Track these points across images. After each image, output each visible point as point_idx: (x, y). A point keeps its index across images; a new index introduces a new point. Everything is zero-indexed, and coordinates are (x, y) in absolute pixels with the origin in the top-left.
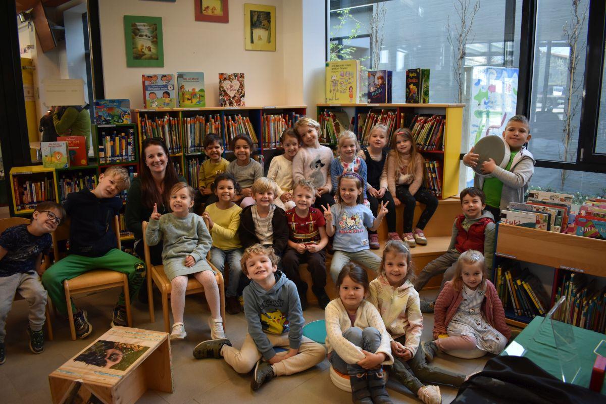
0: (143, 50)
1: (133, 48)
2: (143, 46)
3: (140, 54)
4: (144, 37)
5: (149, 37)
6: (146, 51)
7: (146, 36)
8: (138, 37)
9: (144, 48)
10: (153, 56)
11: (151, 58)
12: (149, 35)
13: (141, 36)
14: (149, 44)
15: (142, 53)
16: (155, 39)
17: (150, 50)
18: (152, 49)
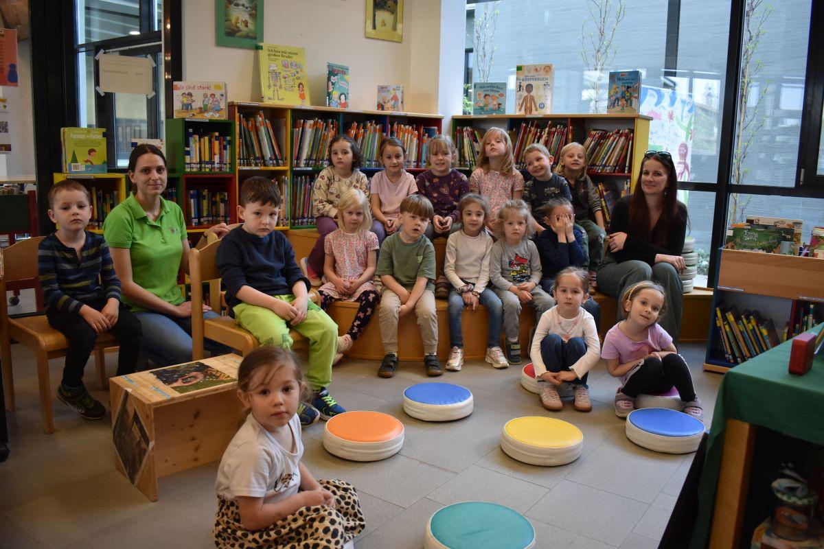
0: (239, 25)
1: (226, 21)
2: (238, 19)
3: (233, 30)
4: (241, 7)
5: (247, 8)
6: (242, 27)
7: (243, 5)
8: (232, 5)
9: (240, 22)
10: (250, 35)
11: (247, 36)
12: (247, 4)
13: (237, 5)
14: (246, 17)
15: (235, 28)
16: (254, 12)
17: (247, 26)
18: (249, 25)
